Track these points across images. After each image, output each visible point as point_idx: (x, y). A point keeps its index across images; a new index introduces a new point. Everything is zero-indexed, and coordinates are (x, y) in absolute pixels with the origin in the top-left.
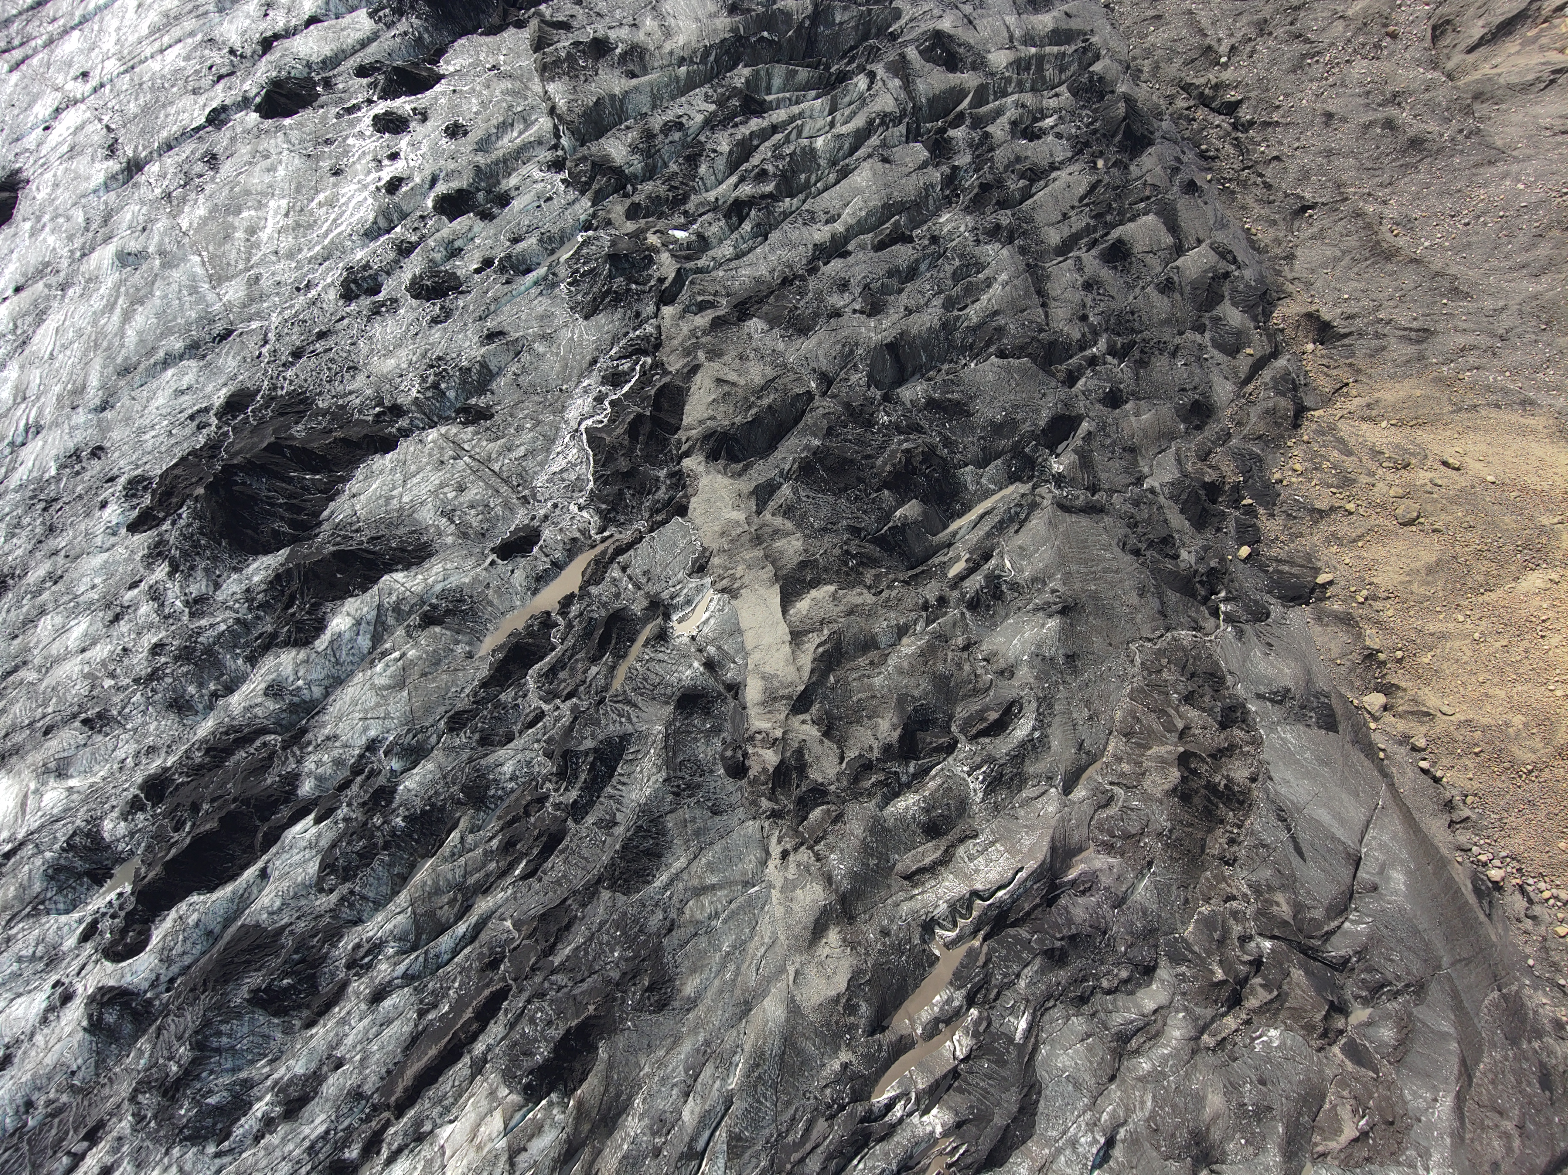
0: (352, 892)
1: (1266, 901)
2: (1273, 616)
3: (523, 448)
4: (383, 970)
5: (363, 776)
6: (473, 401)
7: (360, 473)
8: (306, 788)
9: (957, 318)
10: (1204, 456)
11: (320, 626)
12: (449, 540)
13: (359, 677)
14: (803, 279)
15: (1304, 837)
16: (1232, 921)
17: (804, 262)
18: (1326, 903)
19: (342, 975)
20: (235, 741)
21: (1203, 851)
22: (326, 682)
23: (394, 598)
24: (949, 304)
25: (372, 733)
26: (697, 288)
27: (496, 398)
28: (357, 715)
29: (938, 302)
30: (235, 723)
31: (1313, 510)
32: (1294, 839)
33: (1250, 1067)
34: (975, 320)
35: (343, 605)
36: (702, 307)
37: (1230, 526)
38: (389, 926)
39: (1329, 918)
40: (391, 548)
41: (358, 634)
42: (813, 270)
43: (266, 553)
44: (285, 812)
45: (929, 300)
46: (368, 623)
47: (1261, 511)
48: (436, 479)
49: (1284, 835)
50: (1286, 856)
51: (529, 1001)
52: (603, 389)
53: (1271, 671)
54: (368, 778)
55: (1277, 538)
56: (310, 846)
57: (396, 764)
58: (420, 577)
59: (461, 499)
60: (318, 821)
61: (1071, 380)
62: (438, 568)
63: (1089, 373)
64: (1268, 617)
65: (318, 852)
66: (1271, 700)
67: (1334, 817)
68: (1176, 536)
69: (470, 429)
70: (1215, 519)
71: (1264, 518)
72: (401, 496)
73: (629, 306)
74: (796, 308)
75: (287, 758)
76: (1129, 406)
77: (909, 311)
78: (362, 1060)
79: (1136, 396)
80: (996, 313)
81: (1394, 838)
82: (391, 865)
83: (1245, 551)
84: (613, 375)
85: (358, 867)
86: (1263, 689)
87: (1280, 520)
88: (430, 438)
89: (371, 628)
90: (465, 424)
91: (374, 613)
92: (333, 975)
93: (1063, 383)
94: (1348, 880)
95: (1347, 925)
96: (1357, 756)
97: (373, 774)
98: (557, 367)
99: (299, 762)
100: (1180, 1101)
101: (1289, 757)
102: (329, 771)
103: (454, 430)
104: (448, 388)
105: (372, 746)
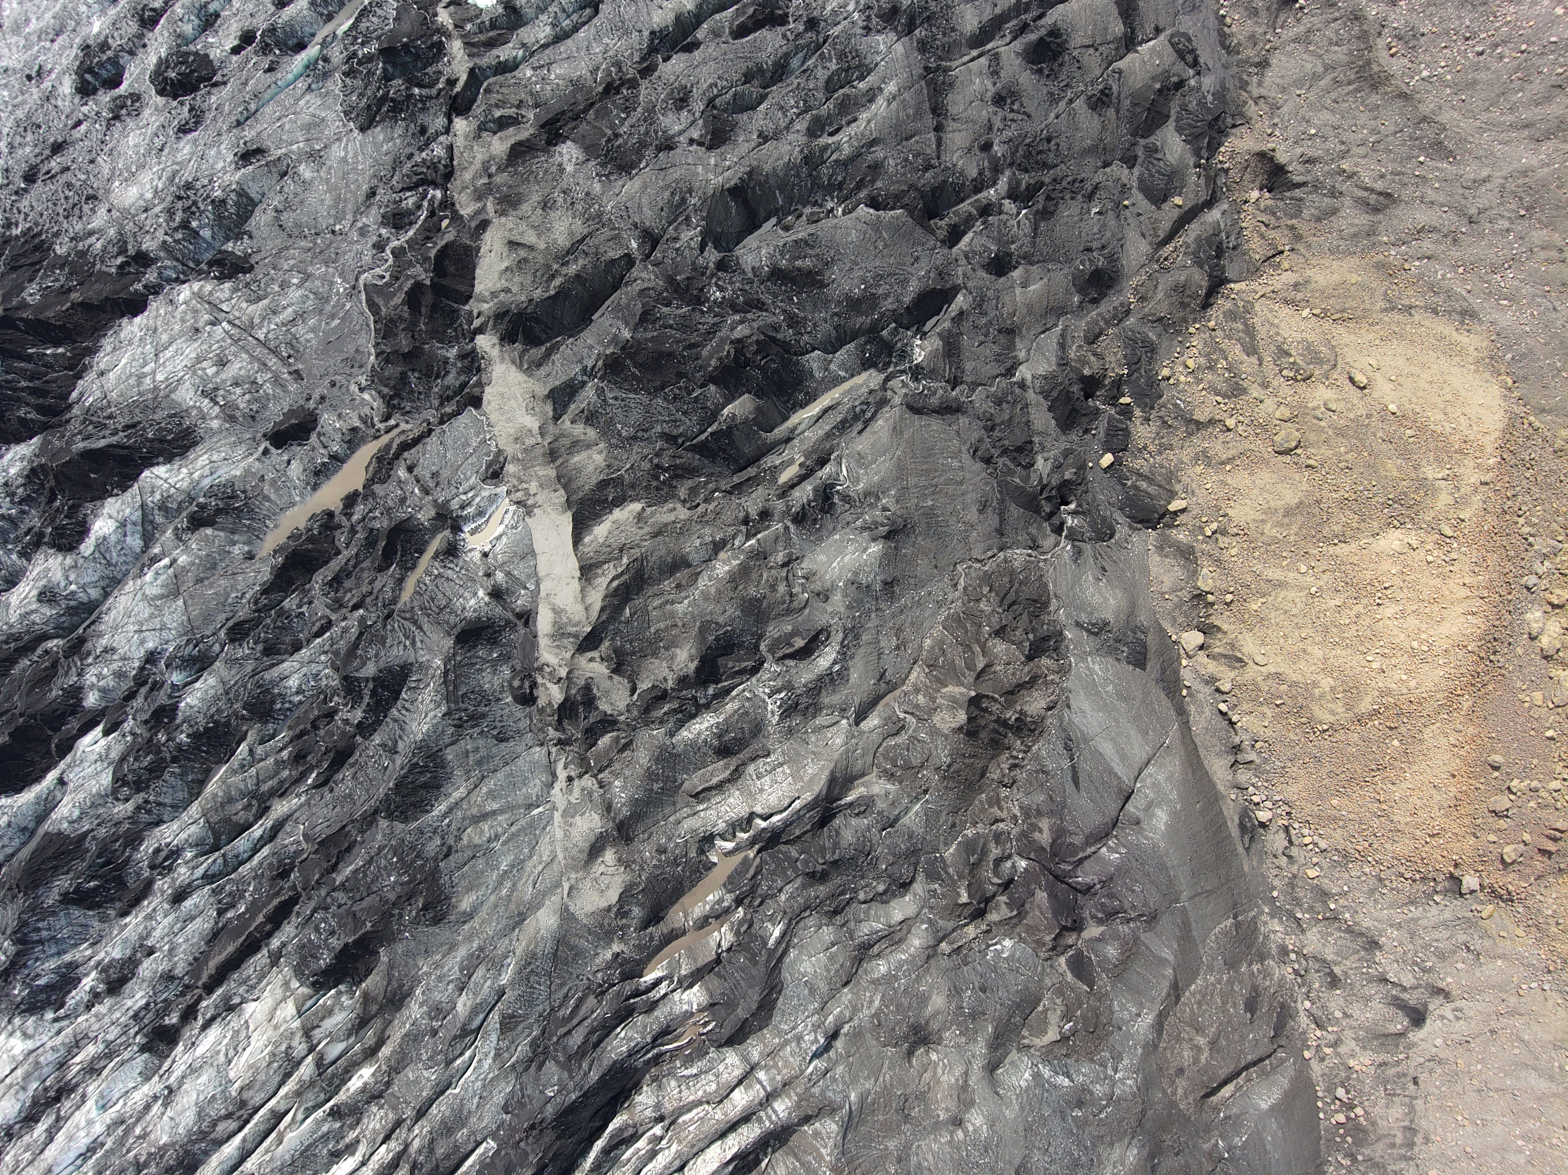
0: (147, 802)
1: (1032, 825)
2: (1117, 536)
3: (290, 310)
4: (183, 873)
5: (147, 687)
6: (229, 246)
7: (107, 343)
8: (91, 700)
9: (826, 147)
10: (1092, 339)
11: (83, 530)
12: (215, 424)
13: (130, 586)
14: (633, 84)
15: (1085, 767)
16: (992, 845)
17: (636, 58)
18: (1087, 831)
19: (146, 873)
20: (16, 650)
21: (983, 775)
22: (102, 583)
23: (158, 496)
24: (816, 128)
25: (150, 645)
26: (494, 97)
27: (255, 243)
28: (131, 628)
29: (801, 125)
30: (14, 631)
31: (1191, 421)
32: (1073, 768)
33: (977, 973)
34: (847, 150)
35: (102, 505)
36: (503, 124)
37: (1101, 427)
38: (183, 836)
39: (1088, 843)
40: (147, 439)
41: (125, 535)
42: (647, 71)
43: (18, 440)
44: (74, 724)
45: (792, 121)
46: (134, 524)
47: (1138, 412)
48: (191, 351)
49: (1066, 764)
50: (1062, 784)
51: (315, 911)
52: (383, 231)
53: (1097, 599)
54: (152, 690)
55: (1145, 447)
56: (101, 759)
57: (176, 678)
58: (184, 470)
59: (223, 376)
60: (106, 733)
61: (954, 235)
62: (203, 460)
63: (979, 226)
64: (1112, 536)
65: (110, 764)
66: (1088, 631)
67: (1117, 752)
68: (1036, 439)
69: (227, 285)
70: (1085, 420)
71: (1138, 422)
72: (154, 372)
73: (412, 118)
74: (617, 136)
75: (69, 668)
76: (1016, 274)
77: (764, 138)
78: (171, 950)
79: (1028, 259)
80: (874, 142)
81: (1169, 779)
82: (182, 775)
83: (1107, 459)
84: (394, 215)
85: (149, 780)
86: (1084, 618)
87: (1154, 426)
88: (182, 298)
89: (139, 528)
90: (221, 279)
91: (139, 513)
92: (138, 874)
93: (943, 242)
94: (1114, 814)
95: (1104, 850)
96: (1158, 695)
97: (157, 686)
98: (328, 199)
99: (80, 675)
100: (905, 1001)
101: (1092, 688)
102: (112, 683)
103: (208, 287)
104: (201, 227)
105: (151, 658)
